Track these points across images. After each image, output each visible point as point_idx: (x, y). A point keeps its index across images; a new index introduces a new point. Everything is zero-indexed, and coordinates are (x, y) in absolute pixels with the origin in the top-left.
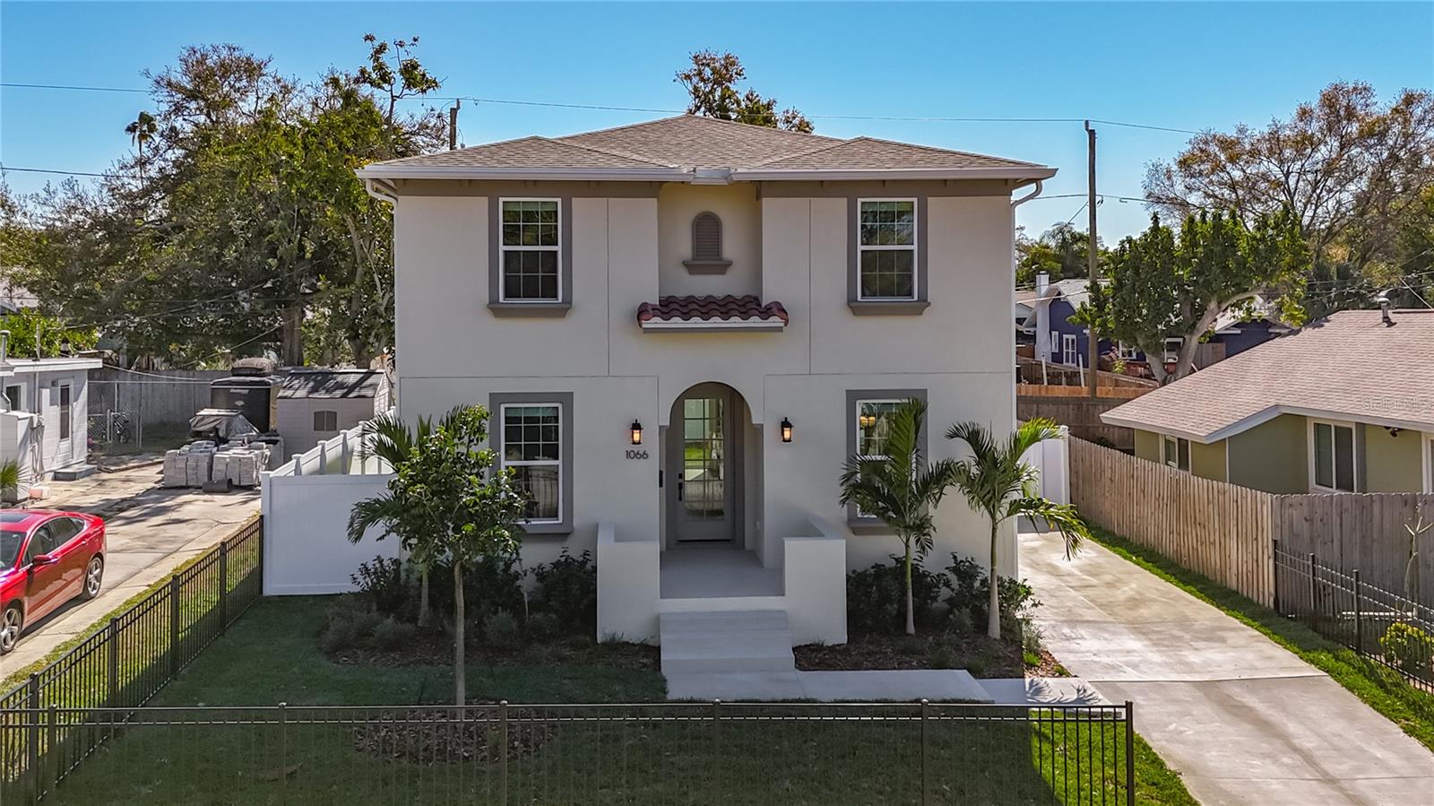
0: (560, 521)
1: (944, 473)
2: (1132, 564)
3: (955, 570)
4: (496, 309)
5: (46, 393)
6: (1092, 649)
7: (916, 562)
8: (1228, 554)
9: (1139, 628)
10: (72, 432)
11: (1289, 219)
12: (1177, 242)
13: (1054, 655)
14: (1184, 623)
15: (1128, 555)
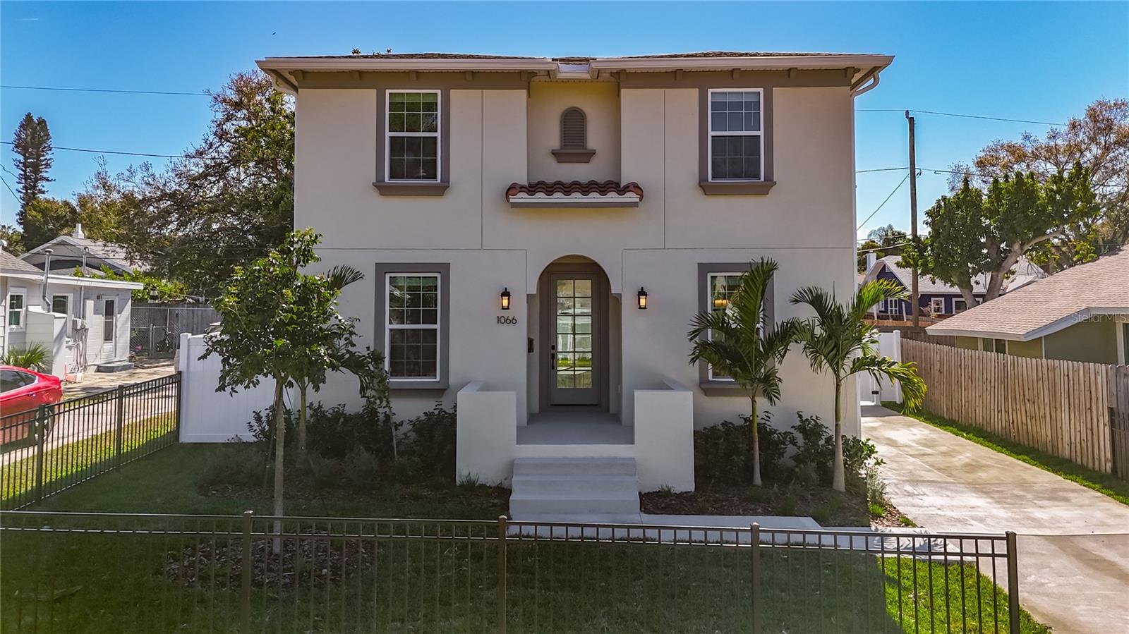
0: (438, 379)
1: (790, 331)
2: (964, 439)
3: (801, 429)
4: (382, 188)
5: (90, 304)
6: (935, 505)
7: (763, 421)
8: (1059, 425)
9: (979, 488)
10: (116, 337)
11: (1081, 174)
12: (984, 198)
13: (898, 508)
14: (1024, 485)
15: (960, 433)
